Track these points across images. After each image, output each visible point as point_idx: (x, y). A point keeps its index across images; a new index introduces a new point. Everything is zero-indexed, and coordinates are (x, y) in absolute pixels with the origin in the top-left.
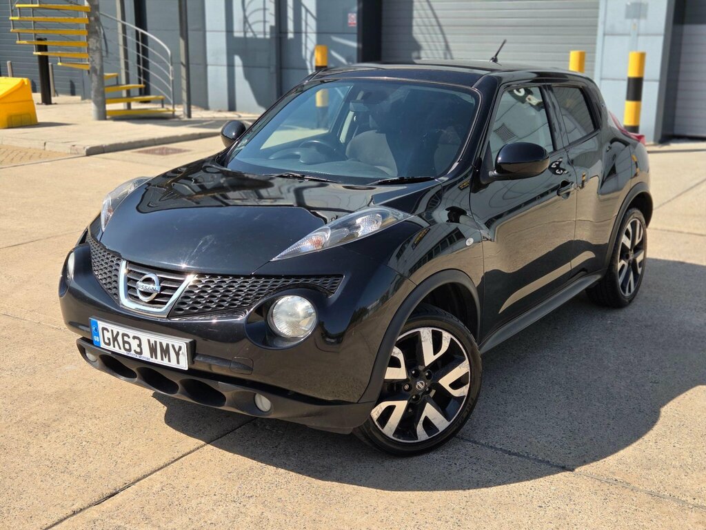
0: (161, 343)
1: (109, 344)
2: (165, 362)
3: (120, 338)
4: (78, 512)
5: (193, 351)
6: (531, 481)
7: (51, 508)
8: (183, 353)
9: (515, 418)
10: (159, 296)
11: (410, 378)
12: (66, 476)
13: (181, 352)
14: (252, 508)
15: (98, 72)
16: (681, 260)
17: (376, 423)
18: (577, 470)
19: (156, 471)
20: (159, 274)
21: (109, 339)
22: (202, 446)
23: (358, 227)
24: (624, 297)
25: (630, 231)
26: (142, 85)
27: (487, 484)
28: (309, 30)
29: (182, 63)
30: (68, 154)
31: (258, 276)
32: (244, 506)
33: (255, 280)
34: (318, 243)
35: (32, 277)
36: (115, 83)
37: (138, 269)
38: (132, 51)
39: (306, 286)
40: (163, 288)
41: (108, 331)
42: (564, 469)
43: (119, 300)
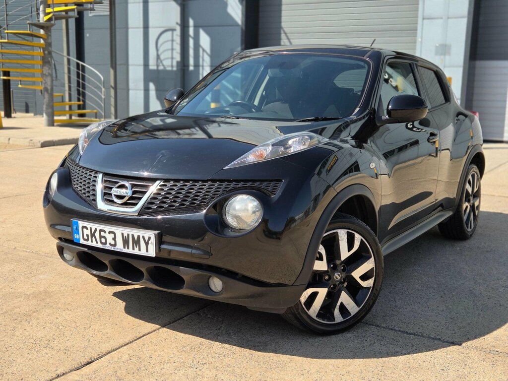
0: (133, 236)
1: (87, 240)
2: (136, 252)
3: (97, 234)
4: (61, 376)
5: (160, 241)
6: (430, 352)
7: (38, 373)
8: (151, 242)
9: (406, 310)
10: (131, 198)
11: (329, 270)
12: (48, 350)
13: (150, 242)
14: (208, 372)
15: (49, 92)
16: (499, 212)
17: (304, 306)
18: (464, 344)
19: (122, 346)
20: (131, 181)
21: (87, 235)
22: (158, 329)
23: (290, 147)
24: (468, 231)
25: (471, 181)
26: (81, 103)
27: (396, 354)
28: (205, 64)
29: (112, 87)
30: (27, 146)
31: (214, 181)
32: (200, 370)
33: (211, 183)
34: (261, 156)
35: (6, 219)
36: (61, 101)
37: (113, 179)
38: (74, 78)
39: (252, 188)
40: (134, 193)
41: (87, 229)
42: (453, 344)
43: (96, 205)
